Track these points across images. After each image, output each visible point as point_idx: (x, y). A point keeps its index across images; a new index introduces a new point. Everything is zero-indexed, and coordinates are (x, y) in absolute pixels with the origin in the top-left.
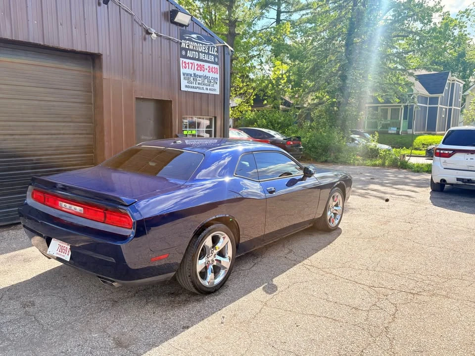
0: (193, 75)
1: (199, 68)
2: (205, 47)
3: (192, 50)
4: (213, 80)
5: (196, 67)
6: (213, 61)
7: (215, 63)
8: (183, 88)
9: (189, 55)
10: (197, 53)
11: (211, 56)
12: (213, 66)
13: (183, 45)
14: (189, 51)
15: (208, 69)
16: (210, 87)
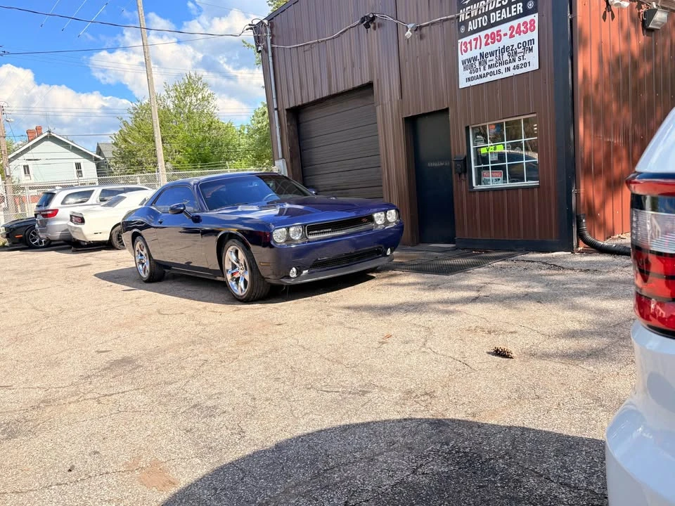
0: (479, 58)
1: (490, 41)
3: (475, 17)
4: (522, 48)
5: (484, 41)
6: (521, 12)
7: (526, 12)
8: (463, 84)
9: (470, 28)
10: (486, 16)
11: (515, 6)
12: (521, 20)
13: (462, 18)
14: (470, 23)
15: (509, 33)
16: (515, 64)
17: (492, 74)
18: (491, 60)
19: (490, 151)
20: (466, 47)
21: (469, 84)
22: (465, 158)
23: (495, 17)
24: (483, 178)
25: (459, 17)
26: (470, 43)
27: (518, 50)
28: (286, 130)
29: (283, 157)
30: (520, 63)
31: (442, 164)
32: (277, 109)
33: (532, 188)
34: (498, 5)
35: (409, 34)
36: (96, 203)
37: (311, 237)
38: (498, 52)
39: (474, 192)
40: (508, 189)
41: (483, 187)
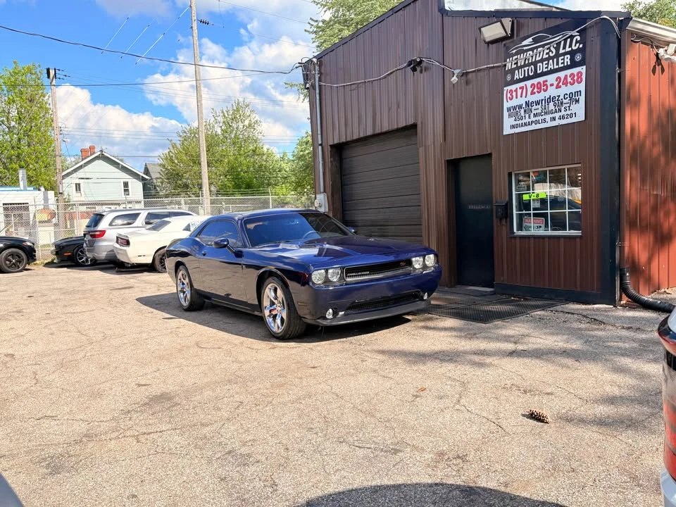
0: (524, 106)
1: (536, 90)
2: (549, 48)
3: (522, 67)
4: (569, 98)
5: (530, 90)
6: (569, 63)
7: (574, 64)
8: (507, 130)
9: (516, 77)
10: (532, 66)
11: (563, 57)
12: (568, 72)
13: (509, 66)
14: (517, 71)
15: (555, 83)
16: (561, 114)
17: (537, 122)
18: (537, 109)
19: (532, 198)
20: (511, 95)
21: (513, 131)
22: (507, 204)
23: (542, 67)
24: (524, 224)
25: (505, 65)
26: (516, 91)
27: (565, 101)
28: (329, 165)
29: (325, 191)
30: (565, 113)
31: (483, 207)
32: (321, 145)
33: (574, 238)
34: (545, 56)
35: (455, 79)
36: (141, 225)
37: (349, 280)
38: (544, 102)
39: (515, 237)
40: (550, 237)
41: (523, 233)
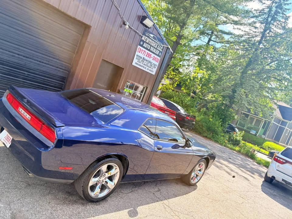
0: (142, 58)
1: (148, 55)
2: (156, 44)
3: (147, 43)
4: (154, 65)
5: (146, 54)
6: (158, 54)
8: (134, 63)
9: (144, 45)
10: (150, 46)
11: (157, 51)
13: (143, 38)
15: (153, 58)
16: (150, 69)
17: (144, 67)
20: (140, 50)
23: (152, 49)
34: (154, 46)
38: (148, 61)
